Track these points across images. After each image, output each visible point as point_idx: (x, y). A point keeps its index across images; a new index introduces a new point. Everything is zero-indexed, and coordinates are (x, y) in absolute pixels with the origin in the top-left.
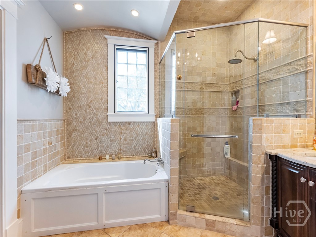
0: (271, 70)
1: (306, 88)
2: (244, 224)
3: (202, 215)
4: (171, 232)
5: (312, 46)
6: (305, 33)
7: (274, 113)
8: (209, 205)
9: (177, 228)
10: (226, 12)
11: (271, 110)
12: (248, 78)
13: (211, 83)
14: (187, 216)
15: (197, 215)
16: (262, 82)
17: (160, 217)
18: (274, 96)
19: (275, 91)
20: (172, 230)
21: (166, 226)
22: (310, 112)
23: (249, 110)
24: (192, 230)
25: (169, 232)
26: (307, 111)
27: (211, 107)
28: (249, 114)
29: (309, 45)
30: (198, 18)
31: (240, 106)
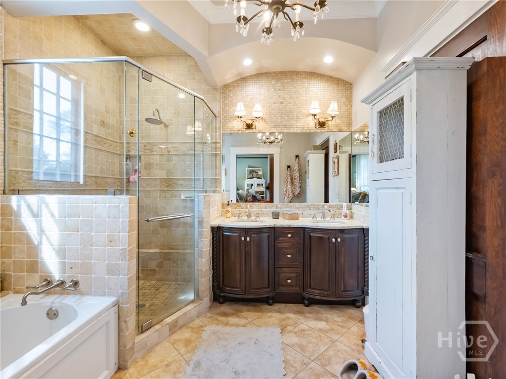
0: (185, 143)
1: (216, 168)
2: (198, 304)
3: (162, 323)
4: (141, 371)
5: (220, 135)
6: (215, 121)
7: (188, 188)
8: (145, 315)
9: (141, 363)
10: (130, 42)
11: (185, 185)
12: (156, 144)
13: (100, 135)
14: (147, 337)
15: (157, 327)
16: (175, 153)
17: (109, 371)
18: (188, 171)
19: (189, 166)
20: (139, 368)
21: (126, 374)
22: (219, 188)
23: (158, 183)
24: (158, 348)
25: (139, 374)
26: (216, 188)
27: (99, 175)
28: (156, 188)
29: (218, 134)
30: (86, 19)
31: (141, 177)
